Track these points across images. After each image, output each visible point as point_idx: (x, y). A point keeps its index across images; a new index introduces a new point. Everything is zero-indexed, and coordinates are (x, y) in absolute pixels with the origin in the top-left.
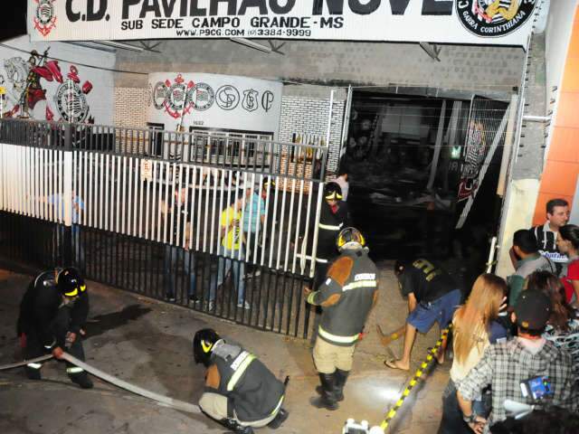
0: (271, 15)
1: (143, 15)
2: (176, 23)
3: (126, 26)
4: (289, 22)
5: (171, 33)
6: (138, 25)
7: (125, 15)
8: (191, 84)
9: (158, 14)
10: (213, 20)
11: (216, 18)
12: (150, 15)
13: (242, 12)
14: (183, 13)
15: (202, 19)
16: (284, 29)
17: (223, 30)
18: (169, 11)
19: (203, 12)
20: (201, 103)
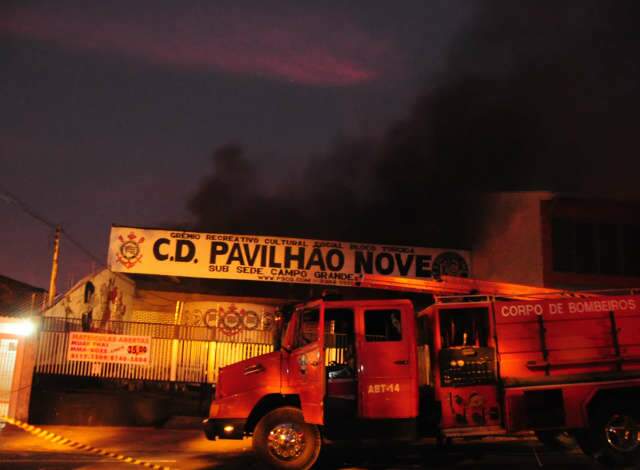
0: (329, 272)
1: (229, 262)
2: (258, 271)
3: (213, 269)
4: (340, 276)
5: (254, 277)
6: (224, 269)
7: (213, 260)
8: (243, 311)
9: (242, 263)
10: (287, 271)
11: (289, 270)
12: (236, 264)
13: (308, 268)
14: (263, 264)
15: (278, 269)
16: (337, 280)
17: (295, 278)
18: (251, 263)
19: (279, 265)
20: (250, 325)
